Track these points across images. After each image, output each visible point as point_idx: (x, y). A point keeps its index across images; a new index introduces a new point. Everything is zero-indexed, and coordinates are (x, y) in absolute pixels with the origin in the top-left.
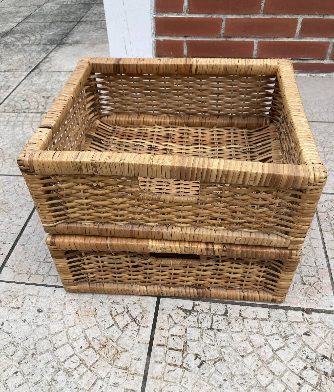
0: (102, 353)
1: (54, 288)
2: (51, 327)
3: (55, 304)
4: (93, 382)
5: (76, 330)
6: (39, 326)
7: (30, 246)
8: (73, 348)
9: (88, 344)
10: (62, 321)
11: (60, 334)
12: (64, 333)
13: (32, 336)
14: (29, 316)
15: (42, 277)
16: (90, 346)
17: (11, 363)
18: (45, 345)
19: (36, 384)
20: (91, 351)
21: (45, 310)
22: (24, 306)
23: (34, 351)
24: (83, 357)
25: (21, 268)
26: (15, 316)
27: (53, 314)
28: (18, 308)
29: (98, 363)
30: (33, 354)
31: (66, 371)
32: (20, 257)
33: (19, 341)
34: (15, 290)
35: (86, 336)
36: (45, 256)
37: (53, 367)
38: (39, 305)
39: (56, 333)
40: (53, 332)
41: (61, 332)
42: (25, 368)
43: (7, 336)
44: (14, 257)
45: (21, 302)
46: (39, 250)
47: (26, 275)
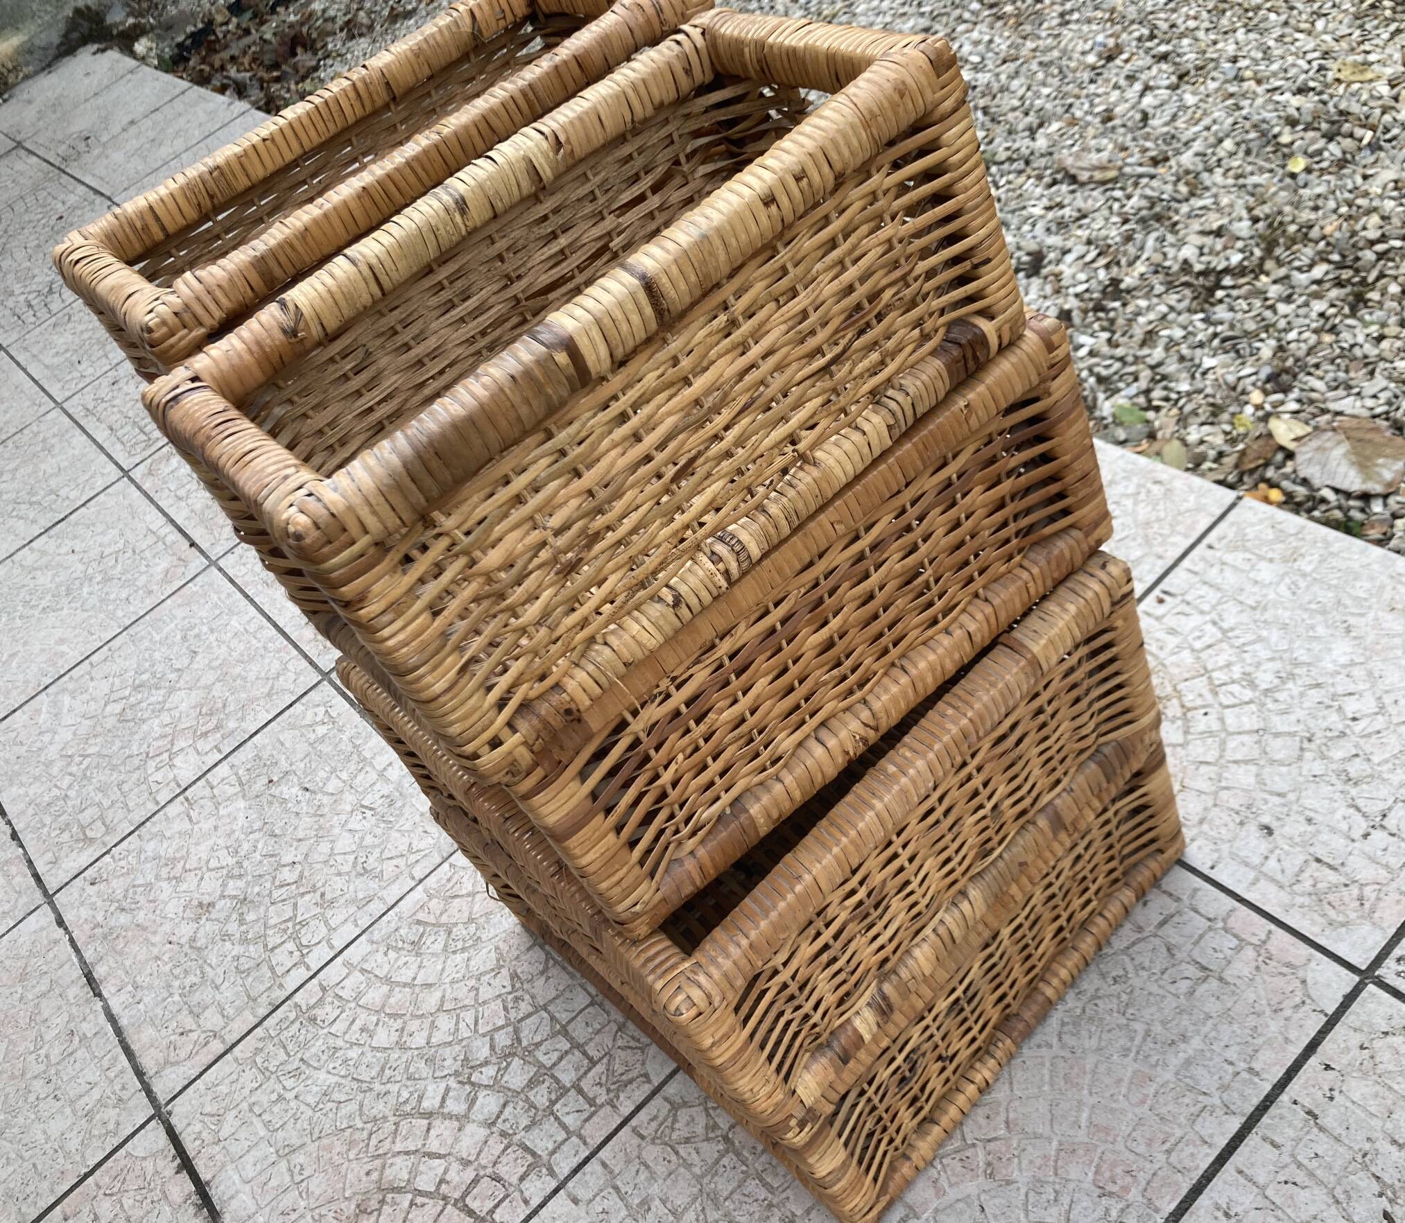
0: (1169, 689)
1: (1212, 874)
2: (1252, 780)
3: (1223, 831)
4: (1210, 651)
5: (1200, 750)
6: (1279, 795)
7: (1232, 1054)
8: (1222, 720)
9: (1189, 715)
10: (1224, 784)
11: (1238, 757)
12: (1229, 755)
13: (1301, 779)
14: (1294, 827)
15: (1231, 923)
16: (1186, 709)
17: (1362, 741)
18: (1280, 749)
19: (1318, 685)
20: (1189, 699)
21: (1252, 828)
22: (1302, 858)
23: (1306, 745)
24: (1209, 698)
25: (1280, 982)
26: (1331, 845)
27: (1237, 807)
28: (1318, 860)
29: (1187, 675)
30: (1310, 740)
31: (1252, 685)
32: (1274, 1027)
33: (1334, 780)
34: (1316, 917)
35: (1186, 732)
36: (1202, 989)
37: (1276, 701)
38: (1264, 846)
39: (1247, 762)
40: (1253, 769)
41: (1235, 762)
42: (1333, 718)
43: (1361, 803)
44: (1292, 1037)
45: (1306, 875)
46: (1210, 1023)
47: (1273, 950)
